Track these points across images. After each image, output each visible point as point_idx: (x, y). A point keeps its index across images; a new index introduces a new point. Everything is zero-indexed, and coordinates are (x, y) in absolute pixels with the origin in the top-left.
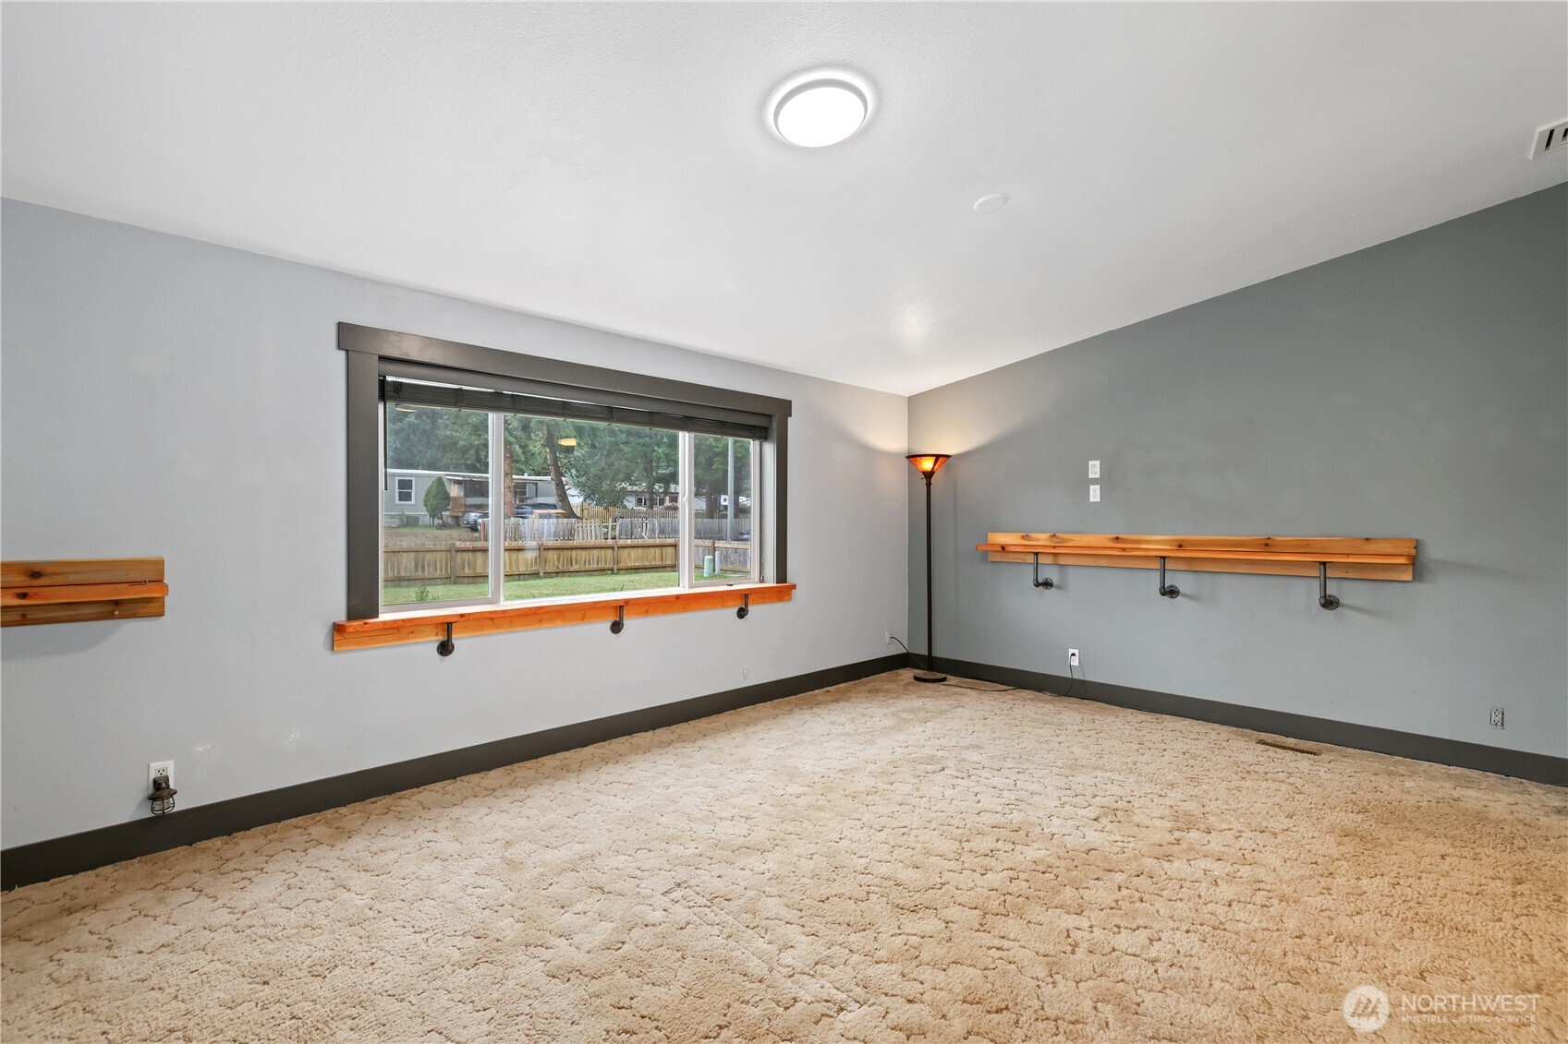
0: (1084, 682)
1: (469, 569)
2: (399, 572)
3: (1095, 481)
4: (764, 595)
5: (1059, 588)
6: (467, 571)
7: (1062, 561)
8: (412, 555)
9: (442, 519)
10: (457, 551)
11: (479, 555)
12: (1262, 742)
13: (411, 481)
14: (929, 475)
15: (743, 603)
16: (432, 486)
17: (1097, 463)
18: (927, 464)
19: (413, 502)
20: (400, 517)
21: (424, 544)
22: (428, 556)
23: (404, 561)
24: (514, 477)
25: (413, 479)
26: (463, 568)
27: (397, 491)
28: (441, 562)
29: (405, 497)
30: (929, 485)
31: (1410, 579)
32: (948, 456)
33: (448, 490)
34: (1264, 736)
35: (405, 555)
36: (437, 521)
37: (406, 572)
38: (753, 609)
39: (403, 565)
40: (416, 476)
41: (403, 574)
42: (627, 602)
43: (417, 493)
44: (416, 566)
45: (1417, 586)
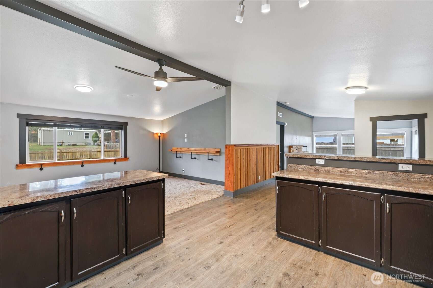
0: (185, 175)
1: (96, 156)
2: (76, 157)
3: (186, 138)
4: (120, 160)
5: (182, 158)
6: (95, 157)
7: (182, 153)
8: (80, 153)
9: (97, 143)
10: (92, 152)
11: (98, 153)
12: (201, 184)
13: (88, 133)
14: (159, 137)
15: (115, 161)
16: (94, 134)
17: (186, 134)
18: (159, 135)
19: (89, 139)
20: (85, 143)
21: (83, 150)
22: (84, 153)
23: (77, 154)
24: (115, 132)
25: (89, 133)
26: (94, 156)
27: (84, 136)
28: (88, 155)
29: (87, 137)
30: (159, 138)
31: (219, 155)
32: (163, 133)
33: (99, 136)
34: (201, 183)
35: (78, 153)
36: (95, 144)
37: (78, 157)
38: (117, 163)
39: (77, 156)
40: (90, 132)
41: (77, 158)
42: (84, 161)
43: (90, 136)
44: (81, 156)
45: (220, 156)
